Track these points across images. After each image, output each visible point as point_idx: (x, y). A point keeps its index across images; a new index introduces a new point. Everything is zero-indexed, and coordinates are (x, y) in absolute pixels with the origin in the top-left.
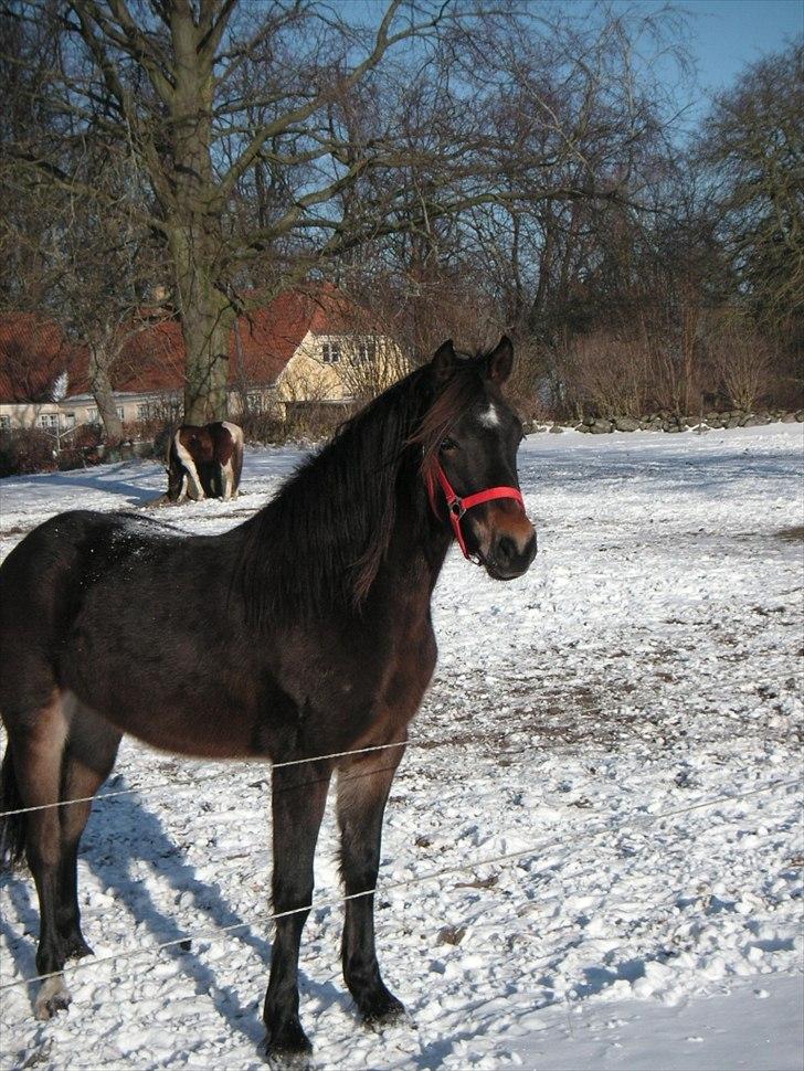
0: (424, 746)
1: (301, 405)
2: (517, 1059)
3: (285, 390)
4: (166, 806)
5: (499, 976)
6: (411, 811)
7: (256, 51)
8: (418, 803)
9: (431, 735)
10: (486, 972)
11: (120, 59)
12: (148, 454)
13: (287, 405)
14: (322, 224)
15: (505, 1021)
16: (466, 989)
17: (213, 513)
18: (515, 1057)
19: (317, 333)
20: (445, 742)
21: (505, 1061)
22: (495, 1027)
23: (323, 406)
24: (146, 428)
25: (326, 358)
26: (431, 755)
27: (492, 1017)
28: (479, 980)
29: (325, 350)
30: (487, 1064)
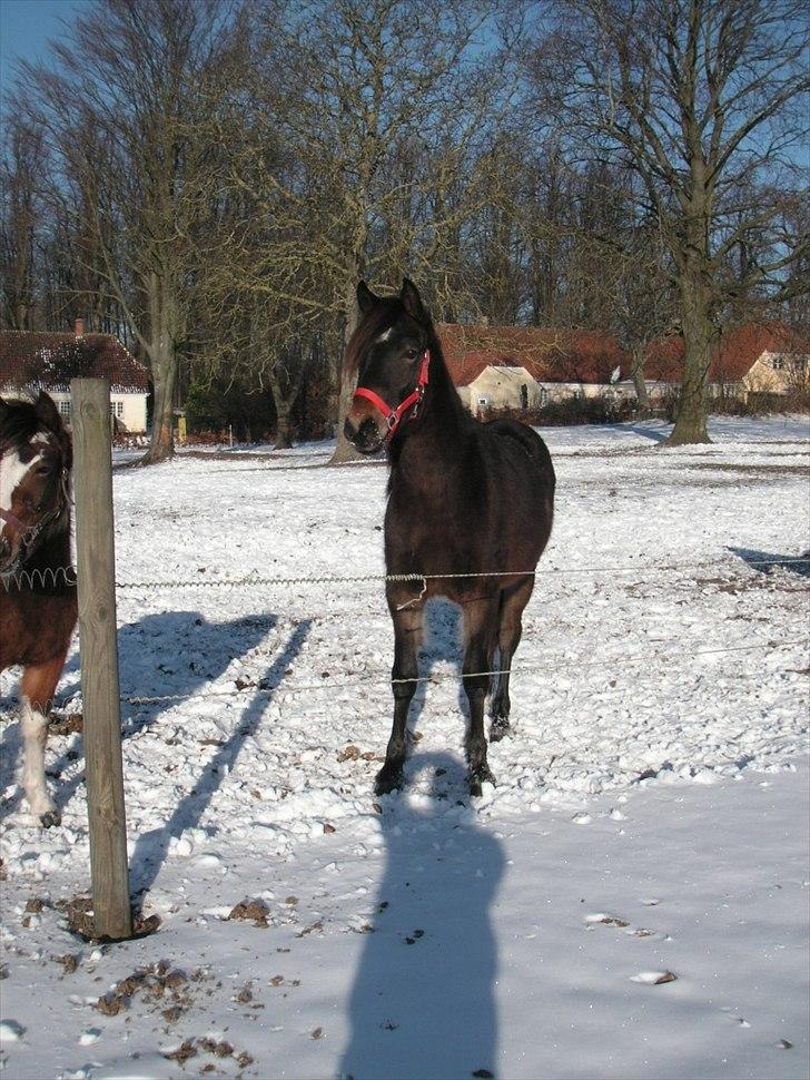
0: (787, 591)
1: (756, 394)
2: (793, 768)
3: (747, 383)
4: (623, 609)
5: (798, 724)
6: (769, 626)
7: (742, 180)
8: (776, 623)
9: (794, 585)
10: (791, 721)
11: (659, 184)
12: (660, 416)
13: (749, 393)
14: (774, 282)
15: (792, 748)
16: (776, 728)
17: (694, 452)
18: (792, 767)
19: (772, 351)
20: (802, 590)
21: (786, 768)
22: (785, 750)
23: (770, 395)
24: (663, 400)
25: (775, 367)
26: (790, 596)
27: (786, 744)
28: (786, 724)
29: (775, 361)
30: (774, 769)
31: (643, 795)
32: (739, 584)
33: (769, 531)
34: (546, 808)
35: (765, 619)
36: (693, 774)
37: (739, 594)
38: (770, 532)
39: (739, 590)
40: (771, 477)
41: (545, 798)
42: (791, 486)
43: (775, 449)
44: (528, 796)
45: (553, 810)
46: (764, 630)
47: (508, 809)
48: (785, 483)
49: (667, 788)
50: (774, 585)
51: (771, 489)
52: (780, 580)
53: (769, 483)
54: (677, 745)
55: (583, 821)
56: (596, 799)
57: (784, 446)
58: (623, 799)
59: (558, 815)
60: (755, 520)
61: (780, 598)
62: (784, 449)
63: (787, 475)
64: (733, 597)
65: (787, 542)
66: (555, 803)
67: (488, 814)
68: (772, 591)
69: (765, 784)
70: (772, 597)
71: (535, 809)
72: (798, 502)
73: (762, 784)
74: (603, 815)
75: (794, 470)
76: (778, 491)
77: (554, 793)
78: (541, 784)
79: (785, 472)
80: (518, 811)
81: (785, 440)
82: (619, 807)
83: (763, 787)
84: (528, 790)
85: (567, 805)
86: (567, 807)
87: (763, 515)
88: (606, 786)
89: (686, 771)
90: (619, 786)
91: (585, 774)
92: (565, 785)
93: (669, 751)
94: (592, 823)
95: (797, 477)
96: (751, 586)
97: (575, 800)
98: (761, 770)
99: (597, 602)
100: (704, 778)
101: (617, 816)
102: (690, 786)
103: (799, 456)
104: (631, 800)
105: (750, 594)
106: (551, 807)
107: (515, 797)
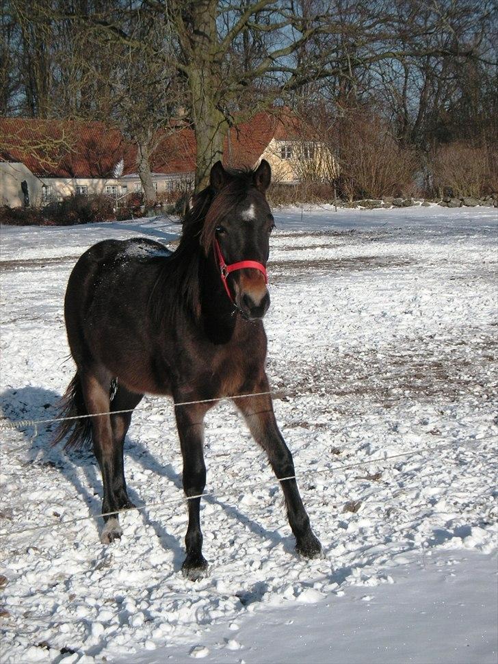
0: (338, 394)
2: (391, 580)
5: (380, 532)
6: (329, 432)
8: (333, 428)
9: (343, 387)
10: (373, 529)
12: (171, 212)
14: (284, 70)
15: (385, 558)
16: (360, 538)
18: (390, 578)
19: (279, 139)
20: (351, 392)
21: (383, 581)
22: (377, 561)
23: (281, 185)
24: (171, 196)
25: (283, 156)
26: (342, 399)
27: (376, 555)
28: (369, 534)
29: (283, 150)
30: (373, 582)
31: (252, 621)
32: (288, 390)
33: (304, 330)
34: (161, 645)
35: (321, 425)
36: (296, 594)
37: (291, 400)
38: (306, 332)
39: (290, 396)
40: (295, 273)
41: (158, 634)
42: (317, 281)
43: (293, 242)
44: (140, 634)
45: (168, 646)
46: (324, 436)
47: (123, 651)
48: (310, 279)
49: (274, 611)
50: (323, 389)
51: (297, 287)
52: (328, 383)
53: (294, 280)
54: (271, 564)
55: (201, 654)
56: (208, 630)
57: (301, 239)
58: (234, 627)
59: (175, 651)
60: (288, 320)
61: (331, 402)
62: (302, 241)
63: (310, 270)
64: (287, 405)
65: (325, 342)
66: (168, 638)
67: (104, 659)
68: (323, 395)
69: (367, 599)
70: (324, 402)
71: (150, 646)
72: (326, 298)
73: (364, 599)
74: (219, 646)
75: (316, 264)
76: (305, 287)
77: (165, 628)
78: (149, 619)
79: (307, 267)
80: (133, 651)
81: (300, 232)
82: (233, 635)
83: (366, 603)
84: (138, 627)
85: (180, 639)
86: (182, 641)
87: (294, 314)
88: (214, 615)
89: (289, 592)
90: (228, 614)
91: (189, 603)
92: (172, 617)
93: (263, 571)
94: (209, 655)
95: (320, 272)
96: (301, 391)
97: (188, 633)
98: (360, 584)
99: (152, 418)
100: (309, 597)
101: (234, 645)
102: (296, 607)
103: (318, 249)
104: (242, 627)
105: (302, 400)
106: (165, 643)
107: (128, 637)
